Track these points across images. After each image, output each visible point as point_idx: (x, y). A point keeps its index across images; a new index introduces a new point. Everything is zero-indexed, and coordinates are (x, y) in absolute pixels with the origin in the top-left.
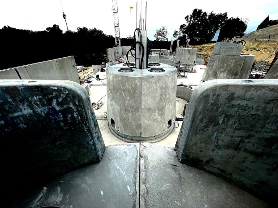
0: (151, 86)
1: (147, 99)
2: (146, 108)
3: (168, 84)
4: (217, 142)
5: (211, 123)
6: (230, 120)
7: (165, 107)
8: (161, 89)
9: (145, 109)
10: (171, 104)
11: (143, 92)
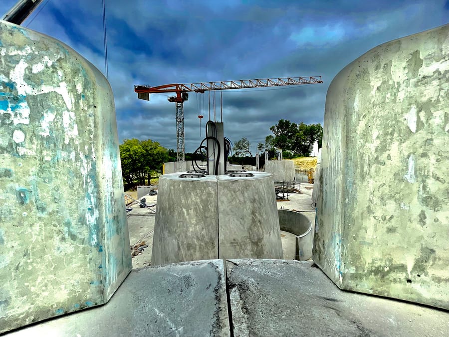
0: (234, 196)
1: (229, 220)
2: (228, 238)
3: (263, 194)
4: (424, 187)
5: (392, 134)
6: (432, 114)
7: (262, 239)
8: (251, 202)
9: (225, 242)
10: (272, 232)
11: (221, 208)
